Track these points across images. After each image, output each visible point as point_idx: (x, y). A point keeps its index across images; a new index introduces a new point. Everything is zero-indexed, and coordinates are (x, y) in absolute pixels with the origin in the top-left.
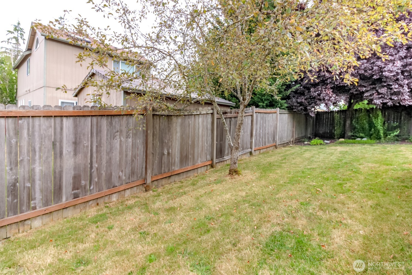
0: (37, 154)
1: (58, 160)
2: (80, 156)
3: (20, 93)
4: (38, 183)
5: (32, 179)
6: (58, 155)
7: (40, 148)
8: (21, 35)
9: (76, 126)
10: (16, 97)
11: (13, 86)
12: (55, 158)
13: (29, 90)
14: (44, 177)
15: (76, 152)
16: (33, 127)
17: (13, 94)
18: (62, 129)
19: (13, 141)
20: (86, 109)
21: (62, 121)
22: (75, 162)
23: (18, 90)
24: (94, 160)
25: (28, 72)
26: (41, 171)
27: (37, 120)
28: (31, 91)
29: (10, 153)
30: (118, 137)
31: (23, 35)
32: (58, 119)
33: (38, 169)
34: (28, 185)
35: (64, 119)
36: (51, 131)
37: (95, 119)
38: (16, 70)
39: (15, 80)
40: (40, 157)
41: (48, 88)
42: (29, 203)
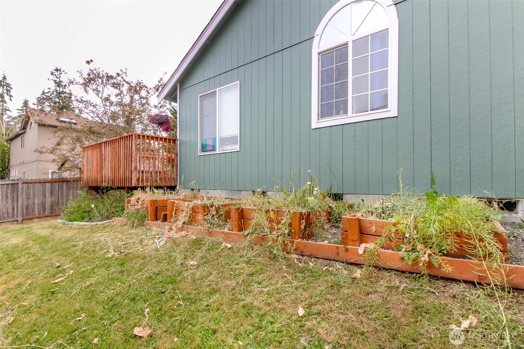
0: (36, 196)
1: (44, 198)
2: (53, 197)
3: (12, 163)
4: (36, 207)
5: (34, 204)
6: (44, 197)
7: (37, 194)
8: (7, 91)
9: (51, 186)
10: (8, 166)
11: (4, 156)
12: (43, 197)
13: (23, 162)
14: (38, 204)
15: (51, 196)
16: (35, 186)
17: (5, 164)
18: (45, 187)
19: (28, 191)
20: (56, 179)
21: (45, 184)
22: (51, 200)
23: (11, 160)
24: (60, 199)
25: (22, 146)
26: (38, 202)
27: (36, 184)
28: (25, 163)
29: (26, 195)
30: (71, 190)
31: (10, 91)
32: (44, 184)
33: (36, 201)
34: (33, 206)
35: (47, 183)
36: (41, 188)
37: (60, 183)
38: (9, 142)
39: (7, 150)
40: (37, 197)
41: (40, 162)
42: (33, 213)
